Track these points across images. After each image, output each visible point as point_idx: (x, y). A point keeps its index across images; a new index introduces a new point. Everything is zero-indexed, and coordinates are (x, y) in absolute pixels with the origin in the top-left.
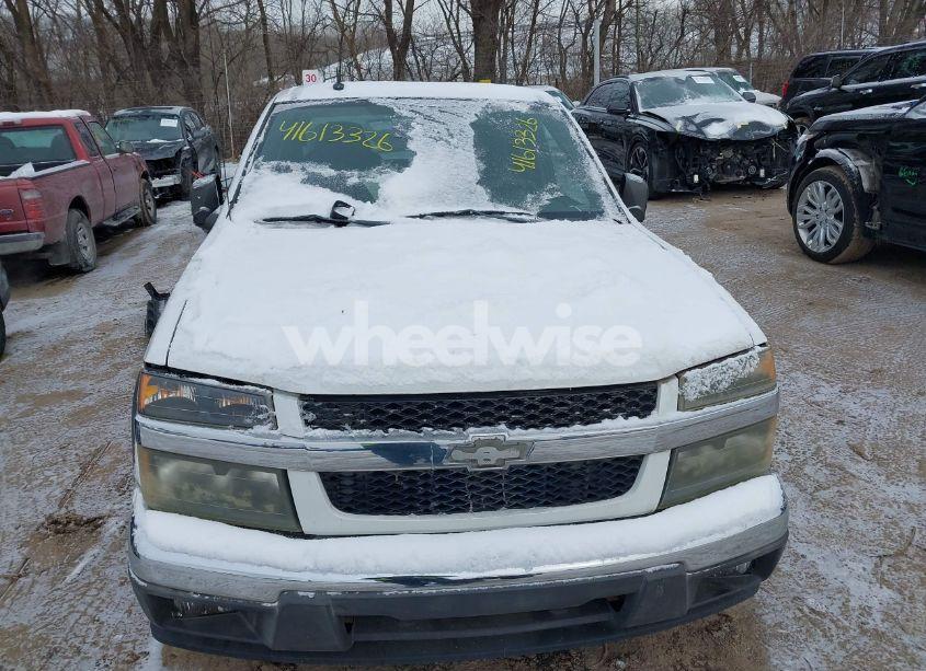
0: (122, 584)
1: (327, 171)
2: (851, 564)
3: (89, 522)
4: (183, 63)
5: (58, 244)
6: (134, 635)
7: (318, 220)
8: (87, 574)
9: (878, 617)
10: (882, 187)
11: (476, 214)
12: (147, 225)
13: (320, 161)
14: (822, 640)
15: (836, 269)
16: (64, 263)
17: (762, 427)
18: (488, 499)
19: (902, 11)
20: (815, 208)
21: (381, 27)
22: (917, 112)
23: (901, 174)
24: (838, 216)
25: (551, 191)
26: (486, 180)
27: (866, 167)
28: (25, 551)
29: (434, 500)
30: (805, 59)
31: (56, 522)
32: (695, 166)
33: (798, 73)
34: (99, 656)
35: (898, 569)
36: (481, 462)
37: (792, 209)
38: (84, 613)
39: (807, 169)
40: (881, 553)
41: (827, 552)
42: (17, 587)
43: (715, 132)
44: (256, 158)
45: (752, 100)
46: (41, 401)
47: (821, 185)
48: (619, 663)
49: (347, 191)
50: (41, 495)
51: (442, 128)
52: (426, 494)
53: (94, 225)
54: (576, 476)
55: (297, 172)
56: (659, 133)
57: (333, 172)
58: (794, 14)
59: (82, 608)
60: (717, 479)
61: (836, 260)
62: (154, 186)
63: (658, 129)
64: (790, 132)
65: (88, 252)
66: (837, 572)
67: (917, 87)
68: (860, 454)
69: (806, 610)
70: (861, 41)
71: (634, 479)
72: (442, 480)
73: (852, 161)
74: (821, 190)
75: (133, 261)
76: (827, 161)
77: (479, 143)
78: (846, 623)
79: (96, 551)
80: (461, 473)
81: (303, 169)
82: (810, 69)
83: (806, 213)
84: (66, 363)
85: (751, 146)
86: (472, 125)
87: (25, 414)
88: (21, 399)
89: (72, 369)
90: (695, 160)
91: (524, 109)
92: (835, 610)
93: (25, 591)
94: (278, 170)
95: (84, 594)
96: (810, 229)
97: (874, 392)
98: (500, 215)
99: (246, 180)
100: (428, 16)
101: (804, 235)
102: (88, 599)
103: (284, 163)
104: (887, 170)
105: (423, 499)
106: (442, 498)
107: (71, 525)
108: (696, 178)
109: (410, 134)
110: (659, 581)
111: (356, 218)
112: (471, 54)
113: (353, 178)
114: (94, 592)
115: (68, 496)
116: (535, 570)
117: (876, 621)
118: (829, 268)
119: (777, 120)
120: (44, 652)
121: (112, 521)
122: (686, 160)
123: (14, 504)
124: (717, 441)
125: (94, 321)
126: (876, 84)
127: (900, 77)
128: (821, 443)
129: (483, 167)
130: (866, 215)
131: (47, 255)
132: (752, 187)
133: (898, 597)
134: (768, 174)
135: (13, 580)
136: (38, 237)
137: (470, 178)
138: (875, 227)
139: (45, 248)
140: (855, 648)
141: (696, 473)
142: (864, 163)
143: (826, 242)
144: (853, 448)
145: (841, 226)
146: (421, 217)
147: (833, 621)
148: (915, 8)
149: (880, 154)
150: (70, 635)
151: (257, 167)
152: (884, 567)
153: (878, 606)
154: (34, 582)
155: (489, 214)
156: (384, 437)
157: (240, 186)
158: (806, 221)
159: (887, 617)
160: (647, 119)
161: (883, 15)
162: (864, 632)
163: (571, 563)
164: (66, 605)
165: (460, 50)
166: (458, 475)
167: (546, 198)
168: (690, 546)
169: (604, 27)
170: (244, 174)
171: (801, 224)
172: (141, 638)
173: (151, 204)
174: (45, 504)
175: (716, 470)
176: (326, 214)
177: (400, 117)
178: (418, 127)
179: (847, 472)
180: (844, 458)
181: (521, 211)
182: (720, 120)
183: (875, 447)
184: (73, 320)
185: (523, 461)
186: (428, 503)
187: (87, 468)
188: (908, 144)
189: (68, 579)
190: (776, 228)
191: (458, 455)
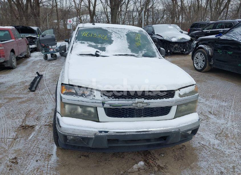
0: (42, 140)
1: (93, 44)
2: (210, 136)
3: (31, 126)
4: (35, 16)
5: (7, 61)
6: (48, 151)
7: (92, 55)
8: (33, 138)
9: (217, 146)
10: (214, 54)
11: (128, 55)
12: (28, 57)
13: (91, 41)
14: (205, 150)
15: (203, 73)
16: (9, 66)
17: (195, 102)
18: (139, 115)
19: (216, 13)
20: (198, 59)
21: (87, 9)
22: (222, 37)
23: (218, 51)
24: (203, 61)
25: (144, 51)
26: (130, 47)
27: (210, 50)
28: (16, 133)
29: (128, 115)
30: (194, 23)
31: (23, 126)
32: (168, 48)
33: (192, 27)
34: (41, 155)
35: (220, 137)
36: (139, 106)
37: (193, 59)
38: (35, 146)
39: (196, 50)
40: (216, 133)
41: (205, 133)
42: (16, 141)
43: (174, 40)
44: (76, 40)
45: (182, 33)
46: (11, 99)
47: (200, 53)
48: (162, 155)
49: (98, 48)
50: (17, 120)
51: (119, 35)
52: (126, 113)
53: (16, 56)
54: (155, 111)
55: (86, 44)
56: (160, 39)
57: (95, 44)
58: (190, 12)
59: (34, 145)
60: (186, 113)
61: (203, 71)
62: (30, 47)
63: (160, 38)
64: (191, 41)
65: (14, 64)
66: (207, 137)
67: (220, 31)
68: (211, 113)
69: (201, 145)
70: (206, 19)
71: (169, 112)
72: (130, 110)
73: (207, 48)
74: (200, 55)
75: (26, 66)
76: (201, 48)
77: (128, 39)
78: (210, 147)
79: (34, 133)
80: (134, 109)
81: (88, 43)
82: (195, 26)
83: (196, 60)
84: (15, 90)
85: (182, 44)
86: (126, 35)
87: (7, 102)
88: (5, 99)
89: (17, 92)
90: (169, 46)
91: (137, 32)
92: (207, 144)
93: (19, 142)
94: (82, 43)
95: (34, 142)
96: (197, 64)
97: (213, 100)
98: (134, 55)
99: (74, 45)
100: (99, 7)
101: (195, 65)
102: (35, 143)
103: (83, 42)
104: (215, 50)
105: (126, 114)
106: (130, 114)
107: (27, 127)
108: (169, 51)
109: (112, 36)
110: (175, 133)
111: (101, 55)
112: (110, 18)
113: (99, 46)
114: (36, 142)
115: (24, 120)
116: (149, 130)
117: (216, 147)
118: (201, 73)
119: (188, 38)
120: (27, 155)
121: (37, 126)
122: (166, 46)
123: (10, 123)
124: (186, 104)
125: (20, 81)
126: (211, 30)
127: (216, 29)
128: (202, 111)
129: (129, 44)
130: (210, 61)
131: (4, 64)
132: (182, 54)
133: (221, 142)
134: (186, 51)
135: (15, 139)
136: (3, 59)
137: (126, 47)
138: (212, 63)
139: (5, 62)
140: (212, 152)
141: (182, 111)
142: (210, 48)
143: (201, 67)
144: (209, 112)
145: (204, 63)
146: (116, 55)
147: (207, 146)
148: (218, 13)
149: (213, 46)
150: (32, 151)
151: (76, 42)
152: (217, 136)
153: (216, 144)
154: (20, 140)
155: (131, 55)
156: (118, 100)
157: (72, 46)
158: (196, 62)
159: (218, 146)
160: (157, 36)
161: (211, 14)
162: (214, 149)
163: (157, 128)
164: (30, 145)
165: (107, 16)
166: (133, 109)
167: (143, 52)
168: (181, 126)
169: (145, 13)
170: (73, 44)
171: (195, 62)
172: (50, 151)
173: (29, 52)
174: (18, 122)
175: (186, 111)
176: (94, 54)
177: (109, 32)
178: (114, 35)
179: (208, 117)
180: (207, 114)
181: (138, 55)
182: (175, 37)
183: (214, 112)
184: (13, 80)
185: (147, 107)
186: (127, 115)
187: (27, 114)
188: (219, 45)
189: (29, 139)
190: (188, 64)
191: (134, 105)
